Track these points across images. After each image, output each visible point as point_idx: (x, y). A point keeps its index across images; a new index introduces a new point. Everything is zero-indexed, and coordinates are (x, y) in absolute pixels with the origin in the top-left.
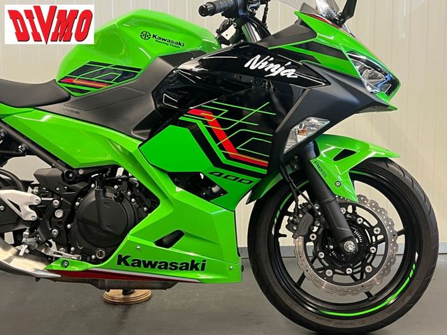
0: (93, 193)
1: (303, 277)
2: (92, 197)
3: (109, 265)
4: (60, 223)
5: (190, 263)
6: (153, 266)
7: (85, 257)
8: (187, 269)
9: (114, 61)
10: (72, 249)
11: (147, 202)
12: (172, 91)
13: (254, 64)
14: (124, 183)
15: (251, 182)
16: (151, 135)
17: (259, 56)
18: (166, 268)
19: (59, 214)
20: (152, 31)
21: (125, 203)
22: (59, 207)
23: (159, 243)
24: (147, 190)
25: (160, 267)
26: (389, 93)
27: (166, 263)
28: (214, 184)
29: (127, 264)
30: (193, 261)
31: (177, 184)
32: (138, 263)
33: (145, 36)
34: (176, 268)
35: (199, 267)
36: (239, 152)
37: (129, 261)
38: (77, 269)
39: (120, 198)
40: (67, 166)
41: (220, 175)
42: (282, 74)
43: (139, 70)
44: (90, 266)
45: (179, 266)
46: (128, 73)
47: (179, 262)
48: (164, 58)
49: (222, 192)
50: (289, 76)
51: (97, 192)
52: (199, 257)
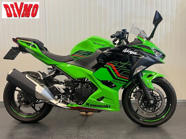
0: (80, 86)
1: (138, 110)
2: (79, 87)
3: (84, 105)
4: (71, 94)
5: (106, 105)
6: (96, 106)
7: (77, 103)
8: (105, 107)
9: (86, 50)
10: (74, 101)
11: (95, 88)
12: (102, 58)
13: (125, 51)
14: (88, 83)
15: (124, 83)
16: (96, 70)
17: (126, 49)
18: (99, 107)
19: (70, 91)
20: (96, 42)
21: (88, 88)
22: (71, 89)
23: (98, 100)
24: (94, 85)
25: (98, 107)
26: (163, 59)
28: (113, 84)
29: (89, 105)
31: (103, 83)
32: (92, 105)
33: (94, 43)
34: (102, 107)
35: (109, 107)
36: (121, 75)
37: (89, 104)
38: (75, 106)
39: (87, 87)
40: (73, 78)
41: (115, 81)
42: (133, 54)
43: (93, 52)
44: (79, 106)
45: (103, 106)
46: (90, 53)
48: (100, 49)
49: (115, 86)
50: (135, 54)
51: (81, 85)
52: (108, 104)
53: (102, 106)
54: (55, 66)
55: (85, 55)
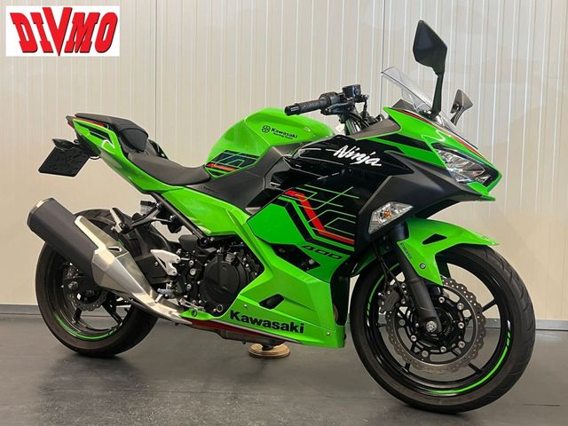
3: (224, 319)
6: (259, 324)
7: (208, 309)
8: (287, 330)
9: (240, 150)
10: (200, 302)
13: (341, 153)
14: (241, 251)
15: (340, 257)
17: (346, 147)
18: (269, 326)
19: (193, 272)
20: (272, 126)
21: (240, 267)
22: (193, 267)
23: (263, 304)
25: (264, 325)
26: (487, 183)
27: (269, 323)
28: (310, 258)
29: (238, 319)
30: (292, 324)
32: (246, 319)
33: (266, 129)
34: (278, 328)
35: (298, 329)
36: (326, 229)
37: (239, 316)
38: (202, 319)
39: (236, 262)
40: (203, 233)
41: (312, 249)
42: (367, 163)
43: (257, 157)
44: (210, 317)
45: (280, 326)
46: (249, 159)
47: (281, 323)
49: (316, 265)
50: (373, 164)
52: (298, 320)
53: (276, 326)
54: (160, 195)
55: (236, 164)
